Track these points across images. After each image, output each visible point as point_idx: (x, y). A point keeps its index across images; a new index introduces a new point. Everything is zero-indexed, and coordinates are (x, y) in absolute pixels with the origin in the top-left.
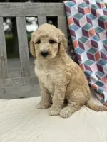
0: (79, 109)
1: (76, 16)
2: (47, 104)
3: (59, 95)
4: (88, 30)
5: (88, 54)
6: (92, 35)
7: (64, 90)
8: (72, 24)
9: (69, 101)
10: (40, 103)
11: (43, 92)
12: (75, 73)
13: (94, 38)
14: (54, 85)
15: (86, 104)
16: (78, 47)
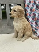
0: (28, 38)
1: (28, 4)
4: (32, 9)
5: (32, 18)
6: (34, 11)
7: (23, 31)
8: (27, 7)
13: (35, 12)
15: (30, 36)
16: (28, 15)
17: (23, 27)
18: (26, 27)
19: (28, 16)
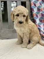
2: (21, 42)
3: (26, 38)
4: (40, 9)
6: (42, 11)
9: (31, 41)
10: (17, 42)
11: (18, 37)
12: (33, 28)
14: (23, 34)
17: (29, 31)
18: (32, 30)
19: (35, 16)
